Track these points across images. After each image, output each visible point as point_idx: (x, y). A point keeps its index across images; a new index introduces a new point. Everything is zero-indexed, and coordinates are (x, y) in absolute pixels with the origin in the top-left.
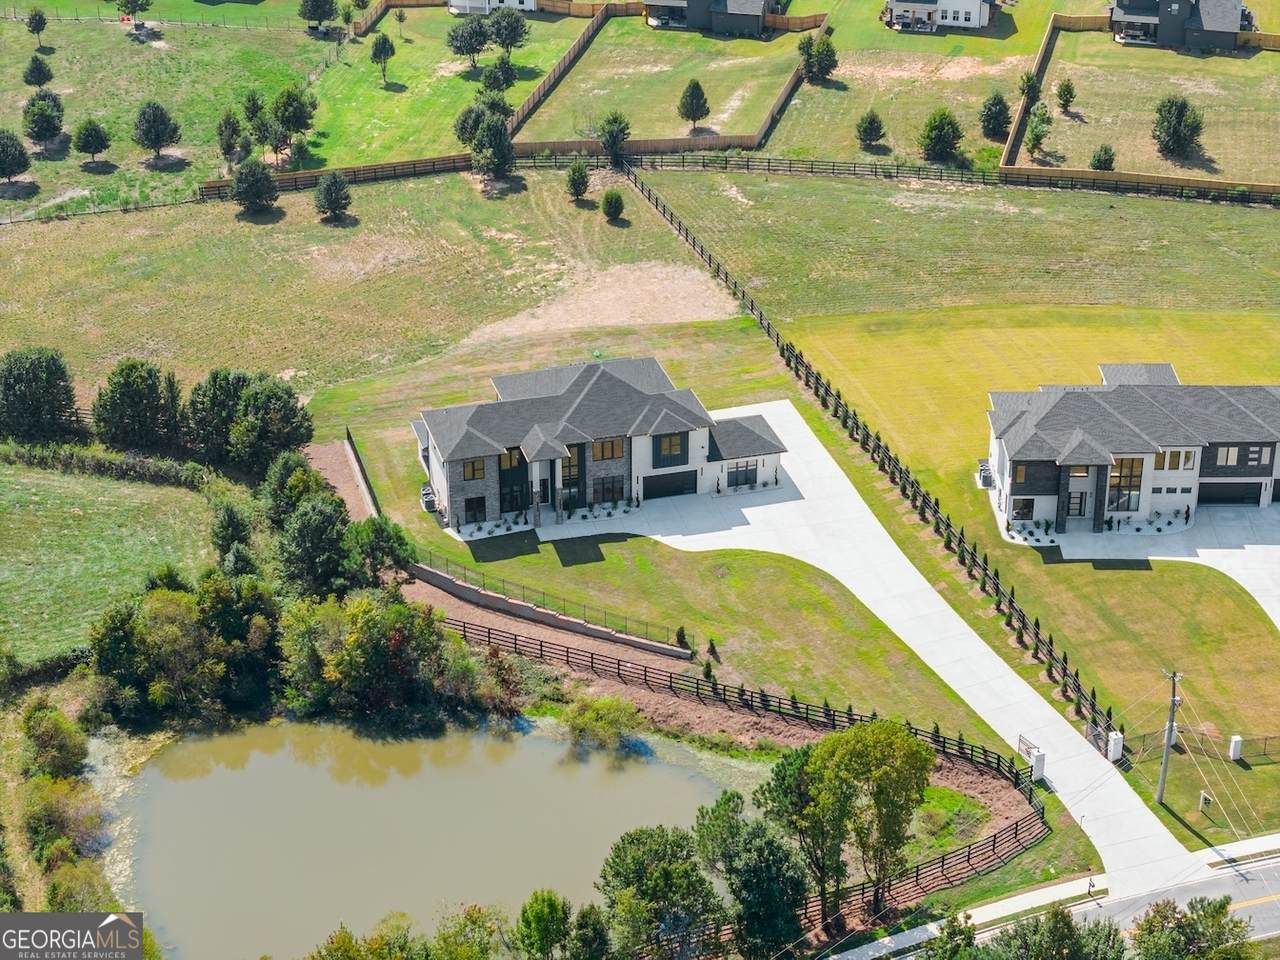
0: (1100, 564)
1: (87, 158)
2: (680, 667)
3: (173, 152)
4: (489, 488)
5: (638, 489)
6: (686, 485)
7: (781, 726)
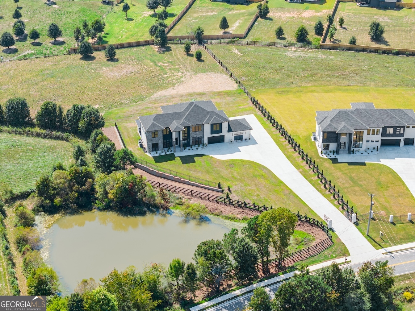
0: (350, 164)
1: (33, 41)
2: (219, 194)
3: (60, 39)
4: (160, 140)
5: (206, 141)
6: (221, 140)
7: (250, 212)
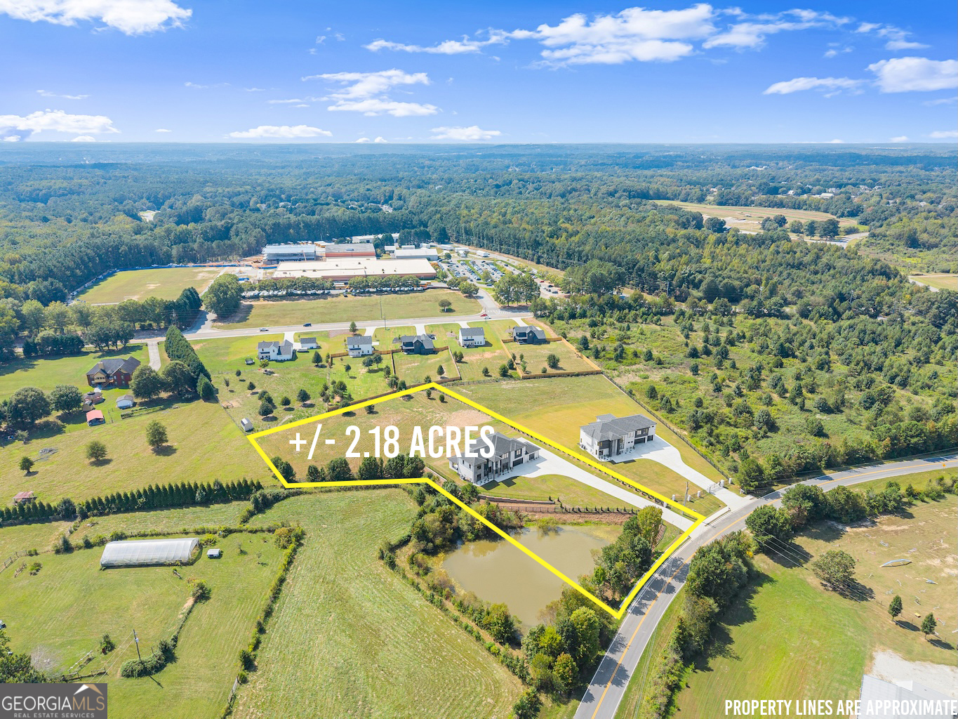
0: (625, 462)
1: (284, 407)
2: (554, 506)
3: (308, 402)
4: (482, 471)
5: (511, 465)
6: (521, 462)
7: (586, 516)
